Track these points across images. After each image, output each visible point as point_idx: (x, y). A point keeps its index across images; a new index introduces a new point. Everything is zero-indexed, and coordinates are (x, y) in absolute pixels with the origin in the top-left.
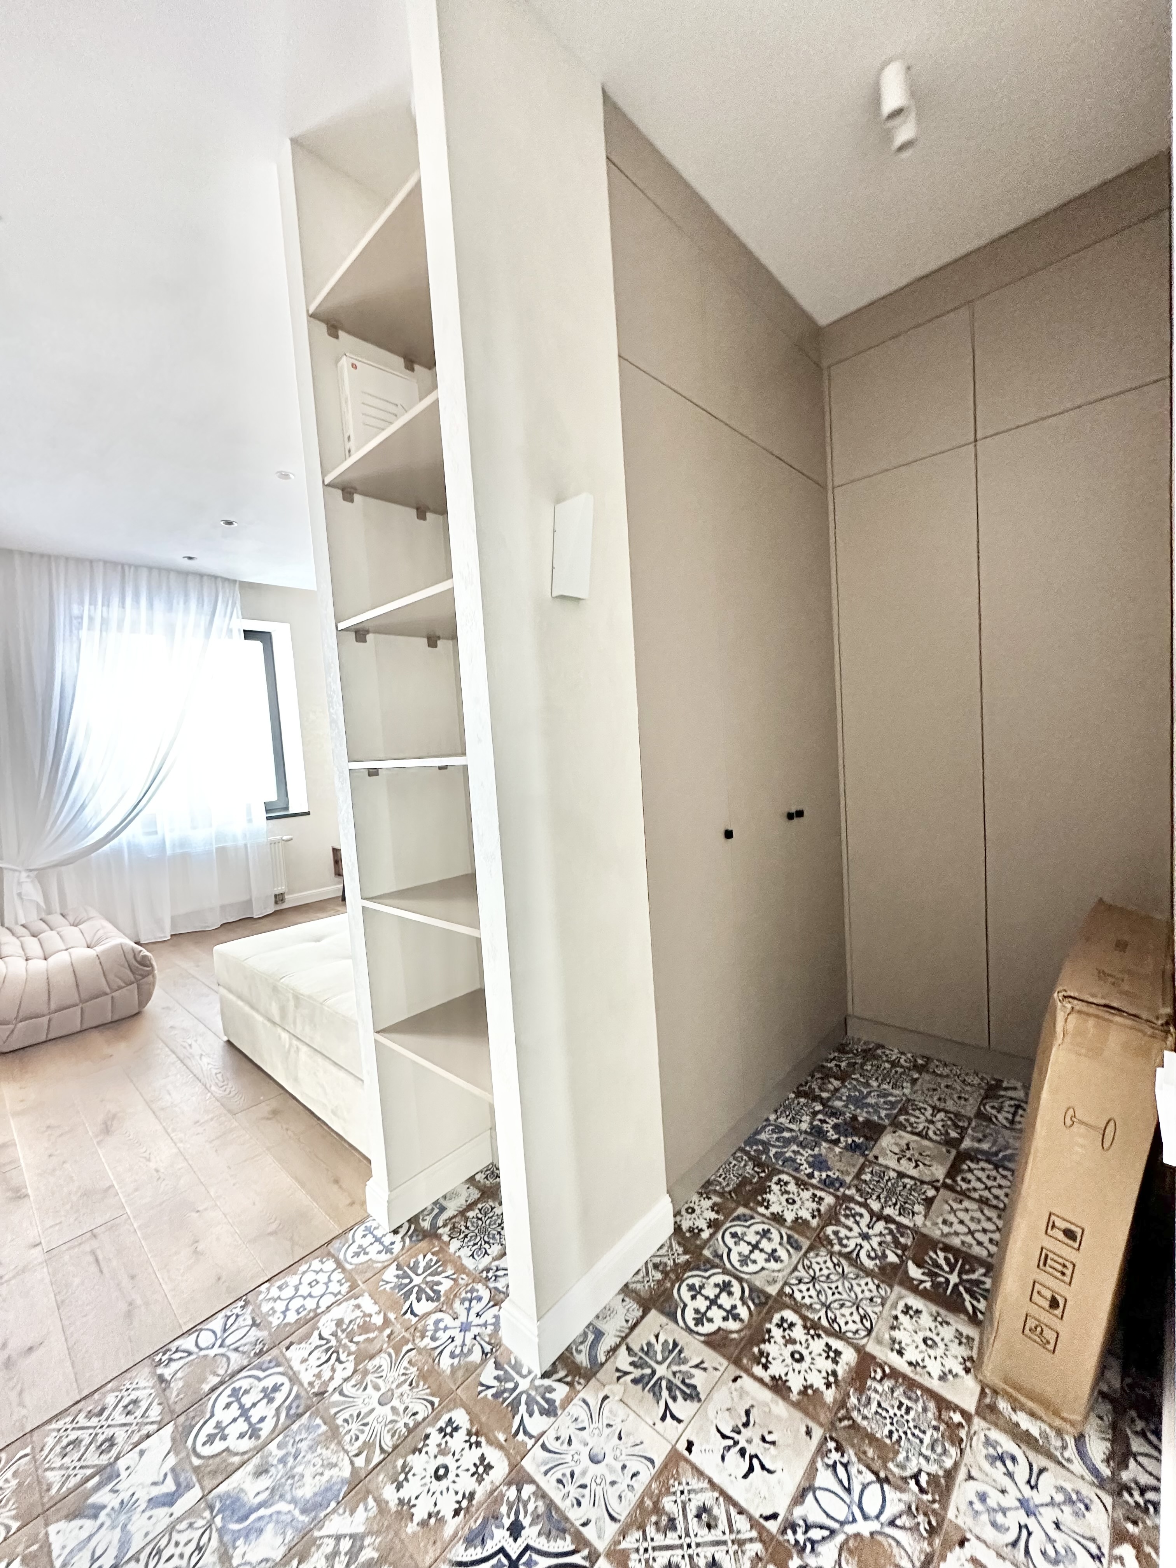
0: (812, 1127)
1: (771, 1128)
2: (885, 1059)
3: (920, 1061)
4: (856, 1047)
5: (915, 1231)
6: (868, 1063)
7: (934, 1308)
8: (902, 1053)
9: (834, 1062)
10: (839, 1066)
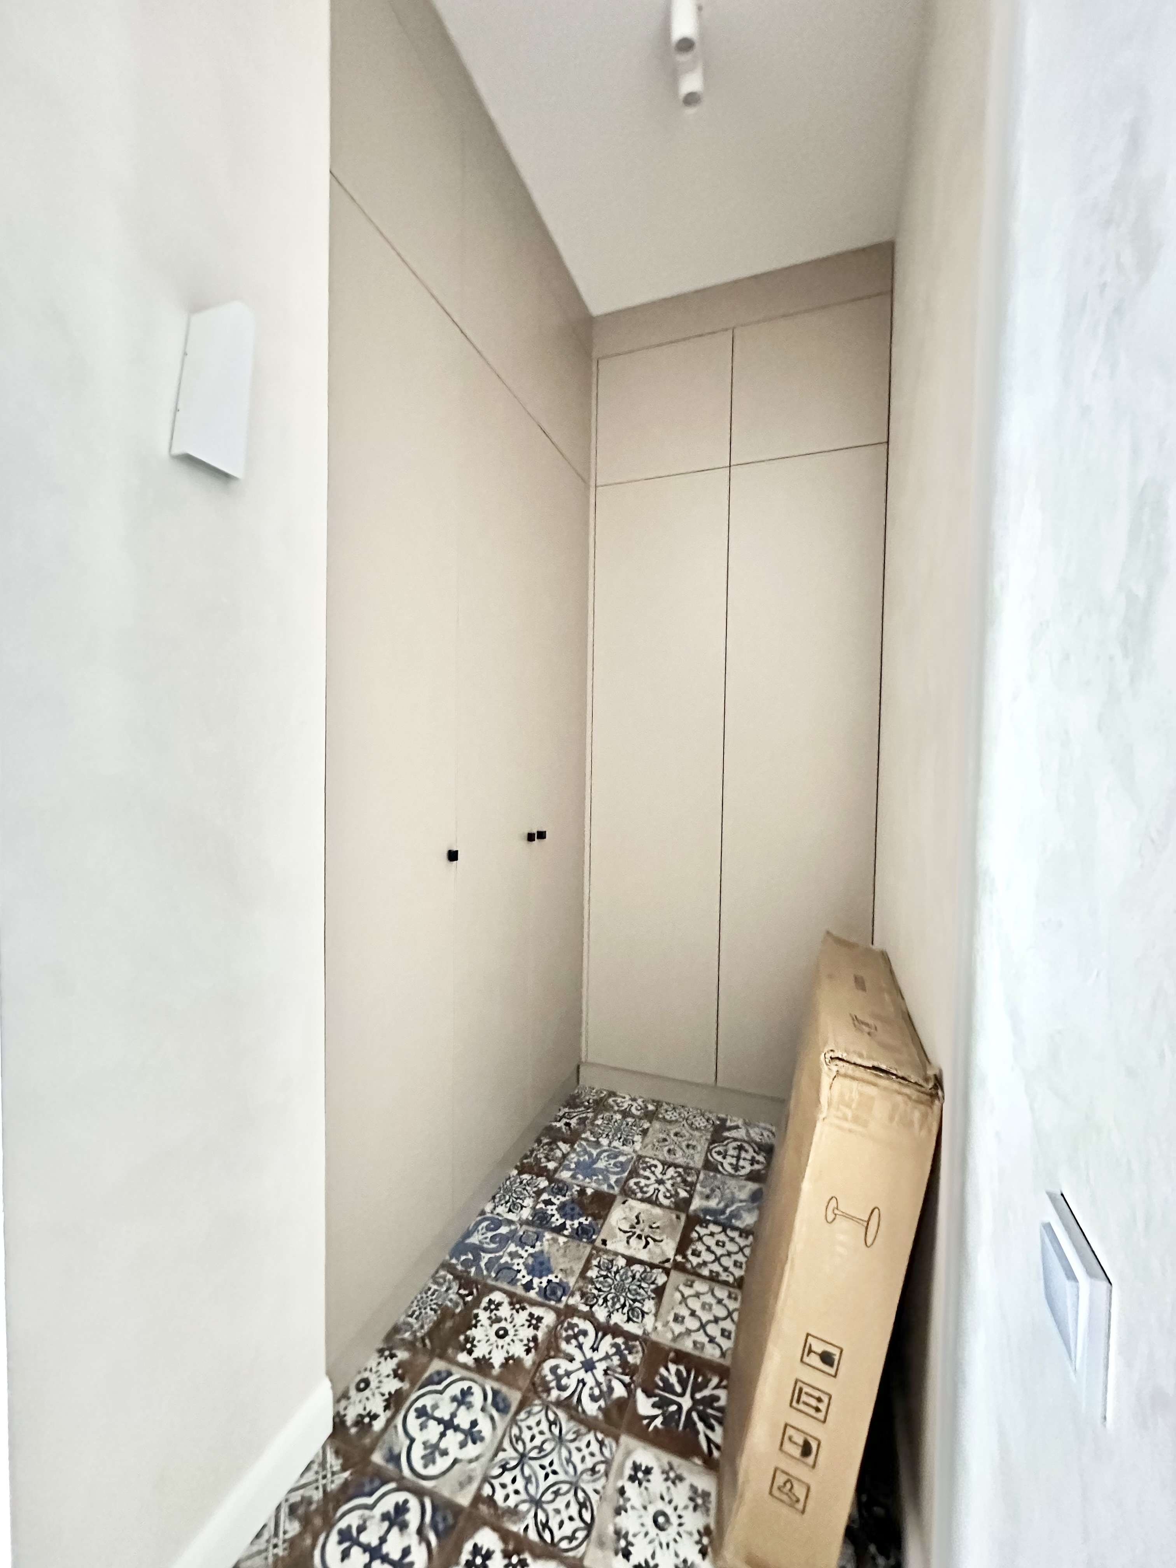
0: (535, 1212)
1: (485, 1224)
2: (616, 1108)
3: (651, 1107)
4: (587, 1098)
5: (644, 1340)
6: (600, 1116)
7: (666, 1458)
8: (634, 1100)
9: (564, 1120)
10: (568, 1124)
